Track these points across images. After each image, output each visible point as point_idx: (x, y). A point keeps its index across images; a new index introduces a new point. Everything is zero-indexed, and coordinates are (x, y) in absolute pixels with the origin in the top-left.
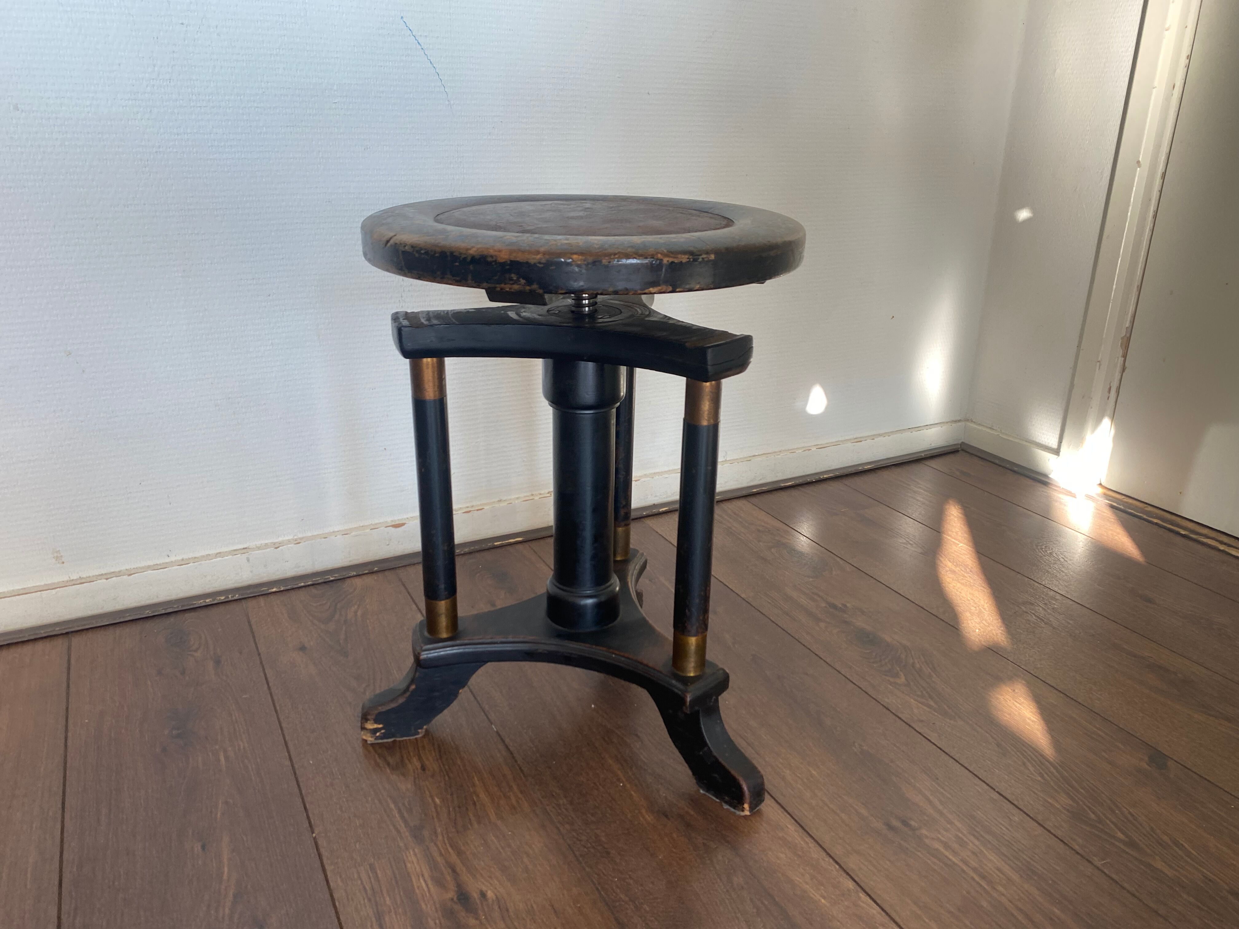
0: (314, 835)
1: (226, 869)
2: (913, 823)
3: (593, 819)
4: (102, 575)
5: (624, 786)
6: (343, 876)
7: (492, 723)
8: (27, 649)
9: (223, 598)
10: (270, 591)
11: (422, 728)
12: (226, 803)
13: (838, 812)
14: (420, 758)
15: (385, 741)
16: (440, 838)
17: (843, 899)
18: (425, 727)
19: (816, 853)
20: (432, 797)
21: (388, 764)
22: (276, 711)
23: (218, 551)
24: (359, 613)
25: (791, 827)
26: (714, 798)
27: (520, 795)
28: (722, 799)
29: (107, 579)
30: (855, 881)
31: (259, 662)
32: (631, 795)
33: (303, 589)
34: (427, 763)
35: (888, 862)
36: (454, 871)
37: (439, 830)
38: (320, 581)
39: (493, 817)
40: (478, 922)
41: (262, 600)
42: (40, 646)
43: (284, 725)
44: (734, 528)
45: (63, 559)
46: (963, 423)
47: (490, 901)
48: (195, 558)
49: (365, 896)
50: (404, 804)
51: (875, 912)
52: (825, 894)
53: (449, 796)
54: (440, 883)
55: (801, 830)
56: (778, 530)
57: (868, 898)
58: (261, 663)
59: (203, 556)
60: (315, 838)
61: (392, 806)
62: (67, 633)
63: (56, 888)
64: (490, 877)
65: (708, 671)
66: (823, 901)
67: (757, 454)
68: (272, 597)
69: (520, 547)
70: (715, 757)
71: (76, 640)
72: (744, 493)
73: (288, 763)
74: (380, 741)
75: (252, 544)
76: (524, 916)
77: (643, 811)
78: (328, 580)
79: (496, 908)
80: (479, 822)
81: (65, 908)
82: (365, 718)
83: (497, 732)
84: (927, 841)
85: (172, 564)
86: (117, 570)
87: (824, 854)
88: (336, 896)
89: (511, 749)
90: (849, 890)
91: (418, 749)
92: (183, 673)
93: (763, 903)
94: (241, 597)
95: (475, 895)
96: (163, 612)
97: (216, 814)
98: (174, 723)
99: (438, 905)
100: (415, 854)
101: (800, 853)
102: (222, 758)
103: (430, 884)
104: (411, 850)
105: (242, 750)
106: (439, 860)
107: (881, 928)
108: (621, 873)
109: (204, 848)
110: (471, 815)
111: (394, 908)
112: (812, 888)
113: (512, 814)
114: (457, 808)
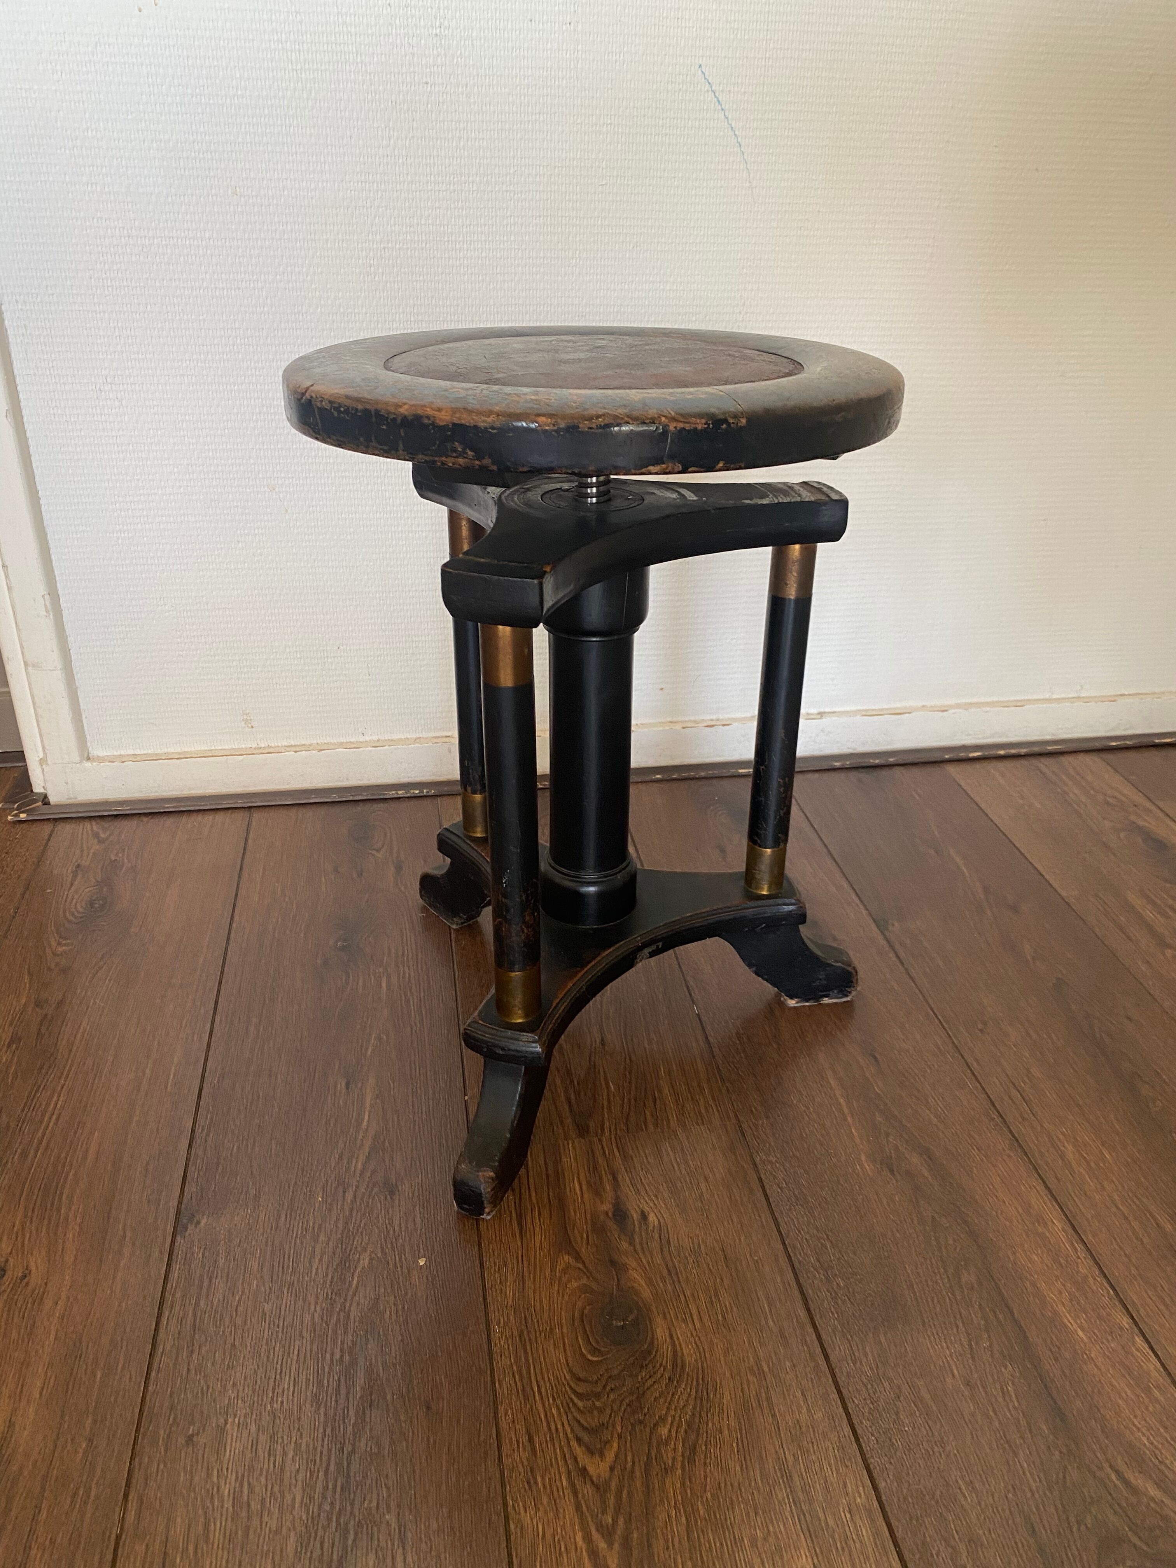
0: (466, 1098)
1: (366, 1117)
4: (291, 746)
7: (694, 1003)
8: (209, 818)
9: (417, 792)
12: (379, 1038)
13: (1131, 1218)
14: (601, 1031)
16: (607, 1133)
17: (1110, 1338)
19: (1085, 1267)
20: (606, 1081)
25: (1058, 1224)
27: (712, 1103)
29: (296, 752)
30: (1132, 1318)
34: (609, 1038)
36: (615, 1179)
37: (607, 1124)
39: (674, 1122)
40: (632, 1248)
42: (220, 817)
45: (253, 724)
47: (651, 1226)
50: (573, 1084)
51: (1152, 1367)
52: (1086, 1326)
53: (626, 1085)
54: (596, 1189)
55: (1071, 1231)
56: (1135, 806)
57: (1146, 1346)
59: (400, 739)
60: (466, 1102)
62: (250, 807)
63: (195, 1097)
64: (656, 1196)
66: (1080, 1333)
67: (1126, 693)
71: (257, 816)
72: (1098, 745)
76: (687, 1254)
77: (863, 1158)
79: (656, 1236)
80: (656, 1125)
81: (201, 1121)
83: (698, 1015)
85: (366, 743)
86: (307, 743)
87: (1097, 1272)
89: (711, 1039)
90: (1121, 1328)
91: (602, 1019)
92: (360, 874)
94: (436, 794)
95: (635, 1215)
96: (351, 798)
97: (367, 1049)
98: (342, 932)
99: (589, 1216)
100: (574, 1148)
101: (1062, 1261)
102: (384, 985)
103: (584, 1187)
104: (570, 1142)
105: (407, 980)
106: (600, 1161)
107: (1156, 1393)
108: (818, 1231)
109: (347, 1087)
110: (648, 1113)
111: (539, 1208)
112: (1069, 1312)
113: (698, 1124)
114: (633, 1101)
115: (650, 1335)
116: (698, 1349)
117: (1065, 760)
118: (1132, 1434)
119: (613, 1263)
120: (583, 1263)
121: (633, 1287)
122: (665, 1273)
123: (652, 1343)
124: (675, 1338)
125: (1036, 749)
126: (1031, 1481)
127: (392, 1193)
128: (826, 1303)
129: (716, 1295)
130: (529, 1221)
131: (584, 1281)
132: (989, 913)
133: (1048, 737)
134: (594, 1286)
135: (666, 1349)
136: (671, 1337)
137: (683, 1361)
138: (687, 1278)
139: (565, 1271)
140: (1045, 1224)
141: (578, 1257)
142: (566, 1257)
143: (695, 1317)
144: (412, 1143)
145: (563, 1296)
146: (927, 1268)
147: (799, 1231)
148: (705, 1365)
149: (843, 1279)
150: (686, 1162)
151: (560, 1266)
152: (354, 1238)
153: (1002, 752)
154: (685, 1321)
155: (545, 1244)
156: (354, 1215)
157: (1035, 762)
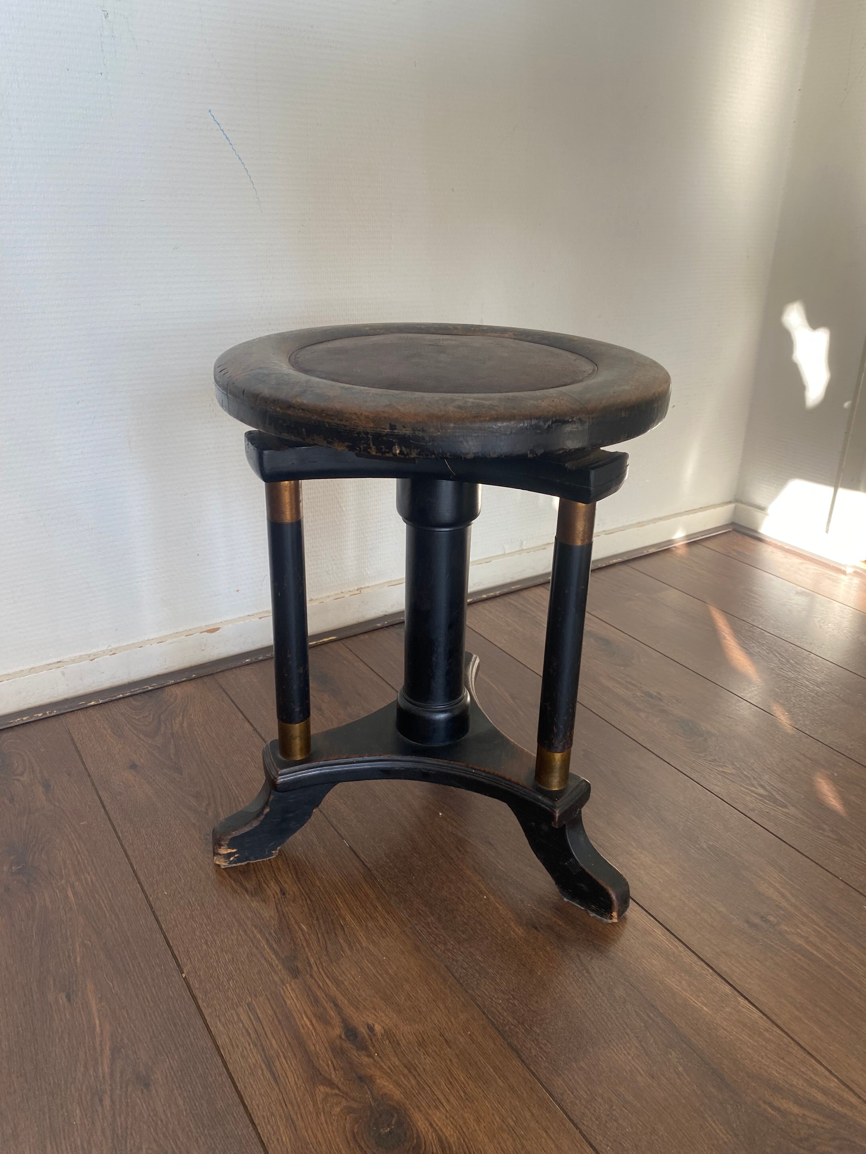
0: (184, 975)
1: (97, 1022)
2: (772, 919)
3: (464, 936)
5: (488, 898)
6: (223, 1020)
7: (343, 839)
9: (40, 715)
10: (88, 704)
11: (276, 850)
12: (84, 945)
13: (699, 911)
14: (278, 882)
15: (239, 864)
16: (315, 969)
17: (724, 1005)
18: (278, 848)
19: (687, 958)
20: (297, 923)
21: (246, 890)
22: (119, 838)
23: (32, 666)
24: (185, 724)
25: (659, 931)
26: (580, 907)
27: (387, 916)
28: (588, 907)
30: (731, 985)
31: (90, 784)
32: (497, 908)
33: (122, 701)
34: (286, 886)
35: (757, 962)
36: (336, 1005)
37: (312, 961)
38: (139, 692)
39: (364, 942)
40: (371, 1060)
41: (80, 714)
43: (130, 853)
44: (538, 618)
46: (732, 506)
47: (379, 1036)
48: (8, 675)
49: (250, 1041)
50: (270, 934)
51: (755, 1016)
52: (706, 1001)
53: (315, 922)
54: (323, 1019)
55: (668, 934)
57: (746, 1002)
58: (93, 784)
59: (16, 673)
60: (185, 979)
61: (259, 936)
64: (374, 1009)
65: (572, 784)
66: (705, 1008)
68: (90, 711)
69: (334, 645)
70: (581, 868)
72: (541, 580)
73: (141, 895)
74: (234, 865)
75: (66, 657)
76: (416, 1049)
77: (512, 924)
78: (146, 690)
79: (387, 1042)
80: (351, 948)
82: (217, 843)
83: (350, 847)
84: (788, 937)
87: (696, 958)
88: (219, 1043)
89: (368, 864)
90: (727, 995)
91: (273, 871)
92: (12, 800)
93: (650, 1017)
94: (58, 713)
95: (363, 1030)
97: (76, 959)
98: (12, 857)
99: (327, 1045)
100: (293, 990)
101: (672, 959)
102: (70, 894)
103: (314, 1021)
104: (288, 985)
105: (90, 883)
106: (318, 994)
107: (767, 1035)
108: (504, 993)
109: (69, 999)
110: (341, 941)
111: (283, 1052)
112: (691, 995)
113: (383, 937)
114: (326, 935)
115: (415, 1131)
116: (456, 1127)
117: (525, 594)
118: (766, 1071)
119: (361, 1078)
120: (339, 1089)
121: (385, 1094)
122: (406, 1071)
123: (418, 1137)
124: (435, 1125)
125: (505, 590)
126: (721, 1134)
127: (147, 1085)
128: (533, 1051)
129: (452, 1075)
130: (279, 1067)
131: (344, 1103)
132: (521, 713)
133: (508, 580)
134: (355, 1105)
135: (431, 1137)
136: (431, 1125)
137: (449, 1143)
138: (424, 1069)
139: (325, 1100)
140: (650, 934)
141: (330, 1084)
142: (322, 1088)
143: (443, 1101)
144: (149, 1032)
145: (332, 1123)
146: (590, 996)
147: (492, 1000)
148: (466, 1139)
149: (537, 1027)
150: (387, 972)
151: (319, 1098)
152: (126, 1142)
153: (484, 596)
154: (437, 1107)
155: (299, 1083)
156: (118, 1119)
157: (507, 599)
